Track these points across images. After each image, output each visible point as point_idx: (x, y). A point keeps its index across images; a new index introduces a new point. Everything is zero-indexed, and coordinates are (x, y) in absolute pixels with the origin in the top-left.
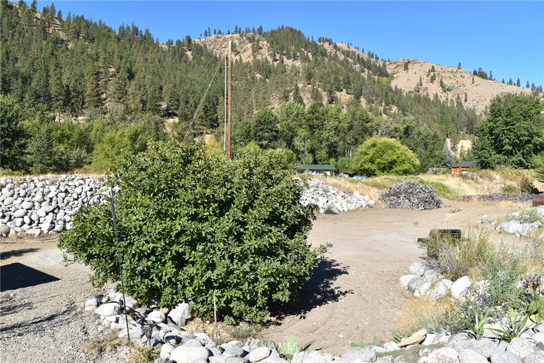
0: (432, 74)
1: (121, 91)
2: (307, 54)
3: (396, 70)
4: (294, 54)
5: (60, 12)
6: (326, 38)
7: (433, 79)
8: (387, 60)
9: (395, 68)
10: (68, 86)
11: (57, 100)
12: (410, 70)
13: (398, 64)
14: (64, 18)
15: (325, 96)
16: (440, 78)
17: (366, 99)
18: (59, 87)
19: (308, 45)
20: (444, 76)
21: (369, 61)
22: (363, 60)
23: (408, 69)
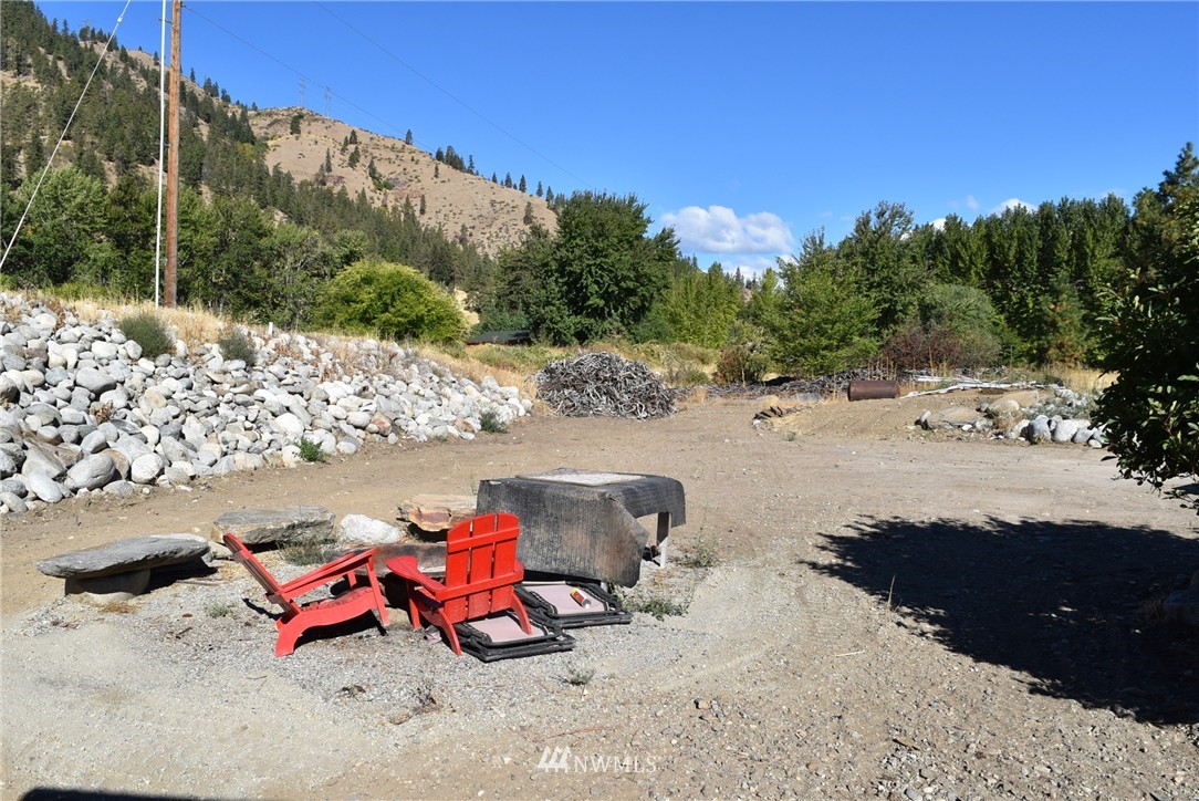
0: (352, 148)
2: (55, 63)
3: (271, 131)
4: (19, 59)
6: (101, 32)
7: (353, 161)
8: (250, 106)
9: (270, 125)
12: (304, 134)
13: (275, 117)
15: (110, 173)
16: (369, 158)
17: (212, 188)
19: (53, 40)
20: (378, 155)
21: (208, 102)
22: (194, 98)
23: (299, 133)
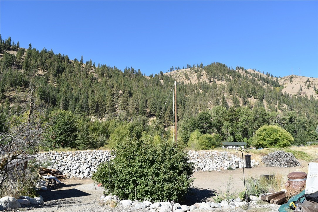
0: (308, 83)
1: (125, 104)
2: (229, 77)
3: (284, 83)
4: (222, 78)
5: (94, 64)
6: (240, 67)
7: (309, 86)
8: (279, 77)
9: (284, 81)
10: (97, 102)
11: (92, 109)
12: (294, 82)
13: (286, 79)
14: (96, 67)
15: (241, 101)
16: (314, 85)
17: (266, 101)
18: (93, 103)
19: (229, 72)
20: (316, 84)
21: (267, 78)
22: (263, 78)
23: (292, 82)
